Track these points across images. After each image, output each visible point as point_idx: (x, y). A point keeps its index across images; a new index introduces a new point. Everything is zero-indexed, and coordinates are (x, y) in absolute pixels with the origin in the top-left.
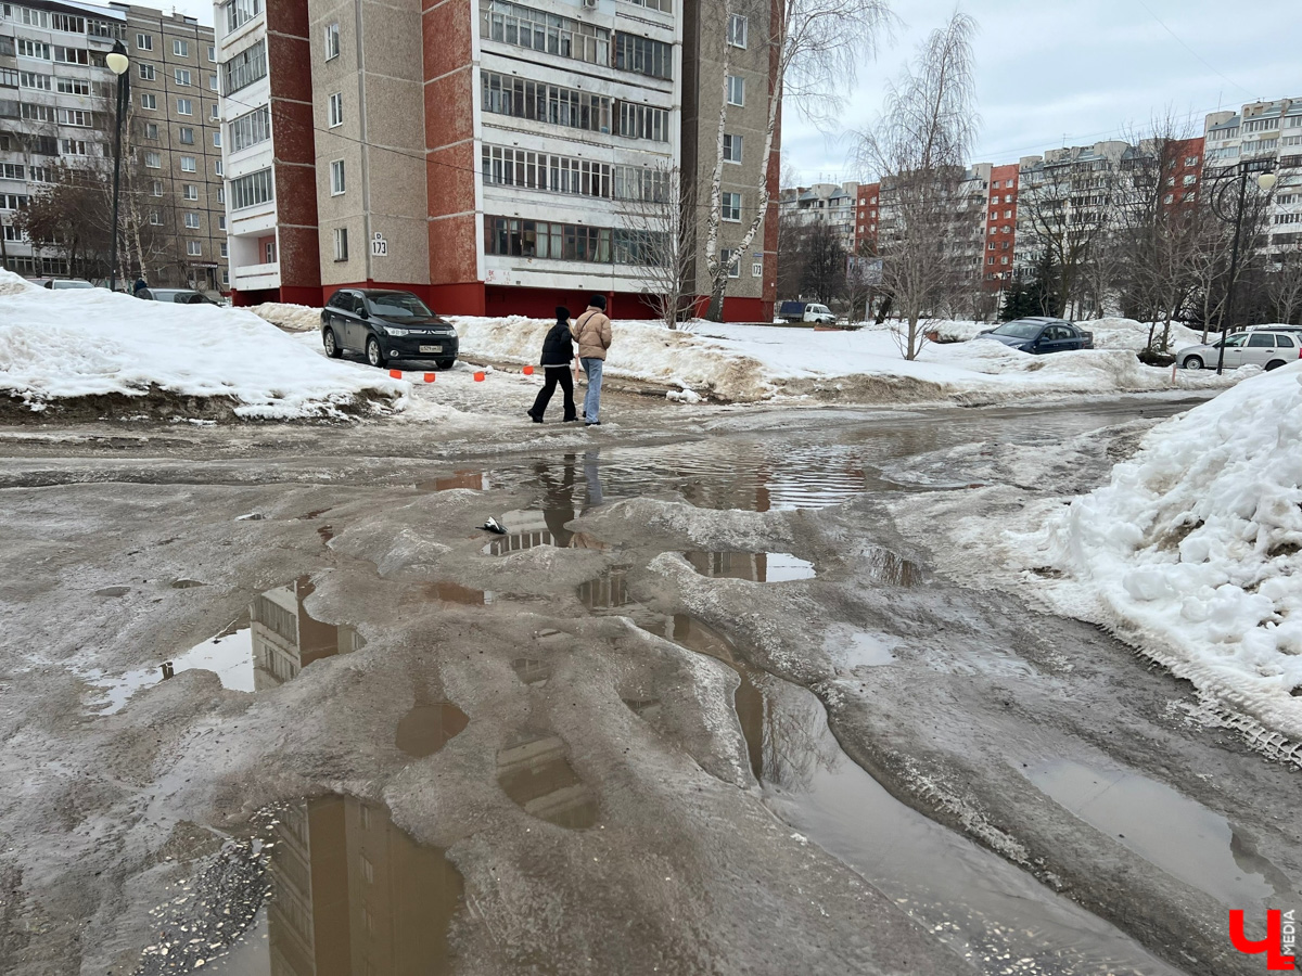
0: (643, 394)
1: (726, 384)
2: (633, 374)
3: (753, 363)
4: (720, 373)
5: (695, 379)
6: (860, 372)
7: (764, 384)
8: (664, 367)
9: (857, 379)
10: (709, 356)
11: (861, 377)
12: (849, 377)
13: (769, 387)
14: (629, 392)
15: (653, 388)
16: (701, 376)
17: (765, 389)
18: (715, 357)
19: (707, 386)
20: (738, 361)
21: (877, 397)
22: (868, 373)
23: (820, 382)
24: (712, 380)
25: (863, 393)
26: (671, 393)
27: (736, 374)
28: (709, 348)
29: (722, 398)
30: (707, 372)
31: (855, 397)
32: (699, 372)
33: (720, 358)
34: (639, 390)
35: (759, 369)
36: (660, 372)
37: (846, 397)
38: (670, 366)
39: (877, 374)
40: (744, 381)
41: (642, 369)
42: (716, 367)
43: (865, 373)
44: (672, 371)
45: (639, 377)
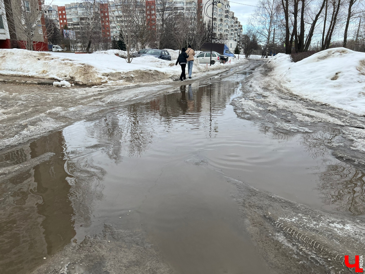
0: (39, 84)
1: (80, 77)
2: (26, 74)
3: (89, 67)
4: (75, 72)
5: (63, 75)
6: (138, 69)
7: (100, 76)
8: (42, 69)
9: (138, 72)
10: (65, 64)
11: (139, 71)
12: (134, 71)
13: (103, 77)
14: (30, 84)
15: (43, 81)
16: (65, 74)
17: (101, 78)
18: (69, 64)
19: (70, 78)
20: (83, 66)
21: (148, 79)
22: (142, 69)
23: (123, 74)
24: (72, 75)
25: (142, 78)
26: (55, 83)
27: (83, 72)
28: (63, 60)
29: (81, 83)
30: (68, 71)
31: (139, 80)
32: (64, 71)
33: (72, 65)
34: (36, 82)
35: (94, 69)
36: (40, 72)
37: (136, 80)
38: (45, 69)
39: (144, 69)
40: (89, 75)
41: (29, 71)
42: (72, 69)
43: (141, 69)
44: (47, 72)
45: (30, 75)
